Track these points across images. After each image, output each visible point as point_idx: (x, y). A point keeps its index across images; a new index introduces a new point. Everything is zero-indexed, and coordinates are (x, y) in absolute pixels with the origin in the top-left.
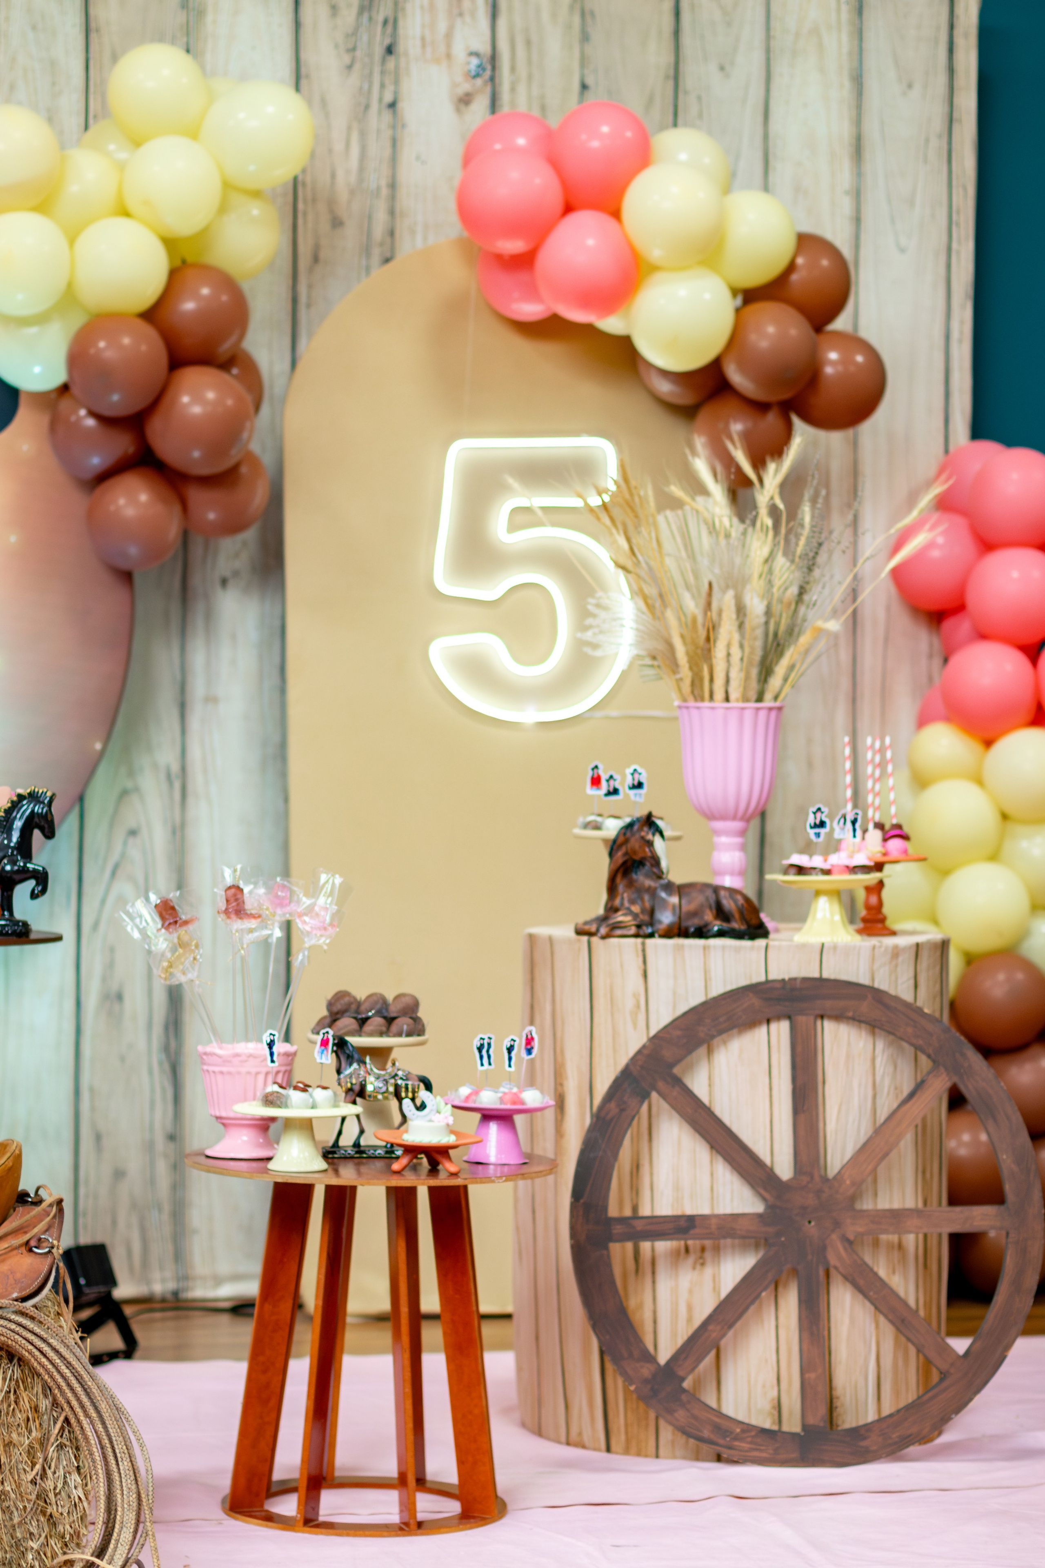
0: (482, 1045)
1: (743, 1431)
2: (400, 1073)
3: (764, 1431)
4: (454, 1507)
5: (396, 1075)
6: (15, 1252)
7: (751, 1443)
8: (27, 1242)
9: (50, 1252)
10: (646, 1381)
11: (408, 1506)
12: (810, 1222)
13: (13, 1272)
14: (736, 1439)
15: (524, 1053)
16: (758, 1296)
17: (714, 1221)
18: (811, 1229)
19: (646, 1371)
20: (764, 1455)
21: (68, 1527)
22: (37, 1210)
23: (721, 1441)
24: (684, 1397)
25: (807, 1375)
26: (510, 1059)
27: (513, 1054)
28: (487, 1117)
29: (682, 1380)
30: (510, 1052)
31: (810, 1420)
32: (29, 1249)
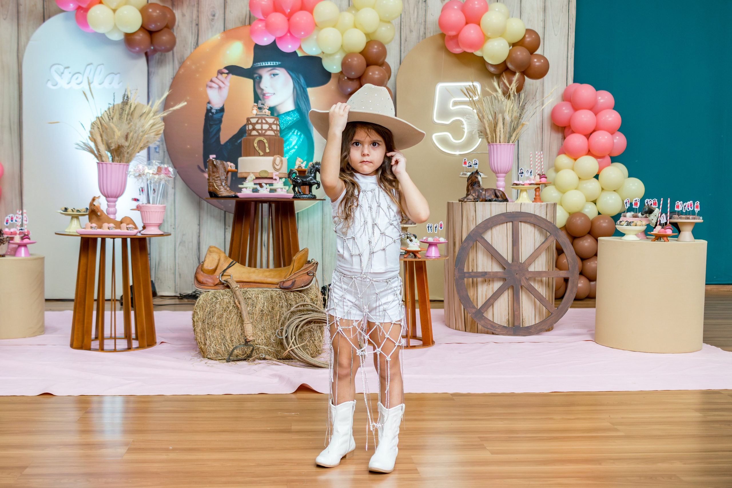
0: (429, 226)
1: (499, 326)
2: (408, 234)
3: (504, 327)
4: (421, 343)
5: (407, 234)
6: (304, 275)
7: (501, 329)
8: (307, 272)
9: (313, 275)
10: (474, 313)
11: (408, 342)
12: (517, 274)
13: (303, 280)
14: (496, 328)
15: (440, 228)
16: (503, 292)
17: (492, 273)
18: (517, 276)
19: (474, 311)
20: (504, 333)
21: (317, 343)
22: (310, 265)
23: (493, 329)
24: (483, 317)
25: (515, 313)
26: (436, 230)
27: (437, 229)
28: (431, 244)
29: (483, 313)
30: (436, 228)
31: (516, 324)
32: (308, 274)
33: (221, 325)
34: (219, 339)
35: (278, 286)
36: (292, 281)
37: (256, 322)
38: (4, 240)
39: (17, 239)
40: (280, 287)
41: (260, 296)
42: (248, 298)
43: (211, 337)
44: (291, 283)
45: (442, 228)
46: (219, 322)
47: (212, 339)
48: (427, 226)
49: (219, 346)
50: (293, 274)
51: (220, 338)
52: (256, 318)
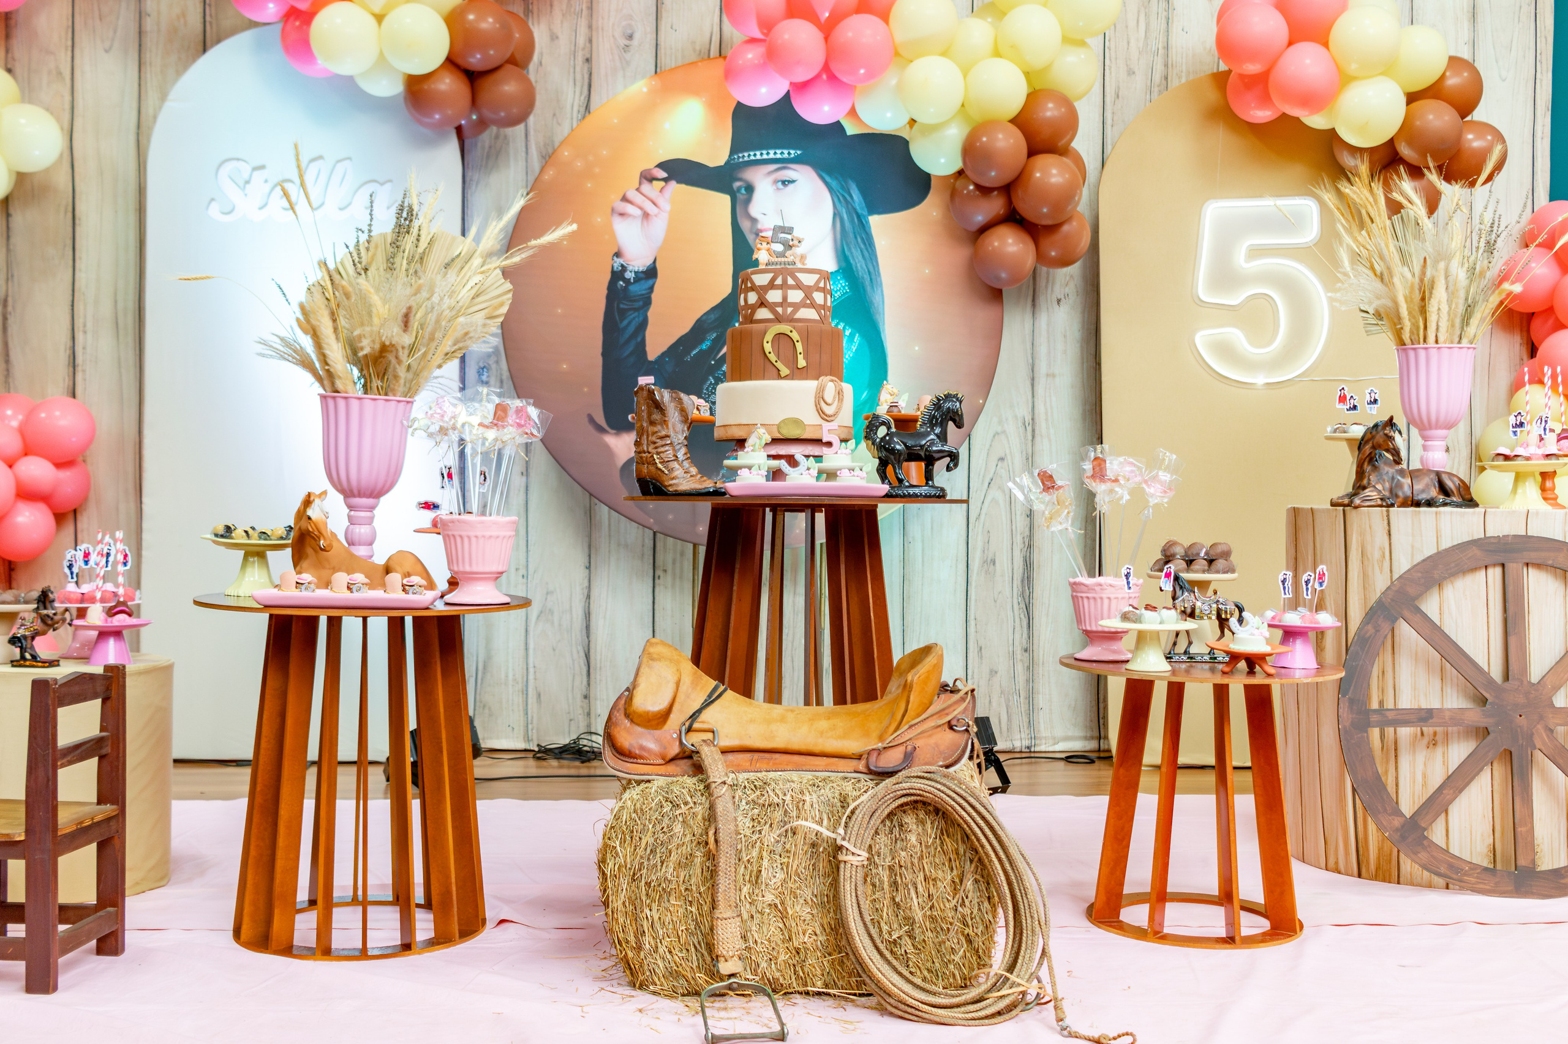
0: (1285, 579)
1: (1471, 869)
2: (1221, 600)
3: (1486, 869)
4: (1264, 924)
5: (1218, 601)
6: (939, 729)
7: (1477, 878)
8: (949, 722)
9: (967, 730)
10: (1397, 830)
11: (1232, 923)
12: (1520, 716)
13: (937, 745)
14: (1465, 875)
15: (1317, 586)
16: (1481, 770)
17: (1447, 714)
18: (1522, 721)
19: (1397, 822)
20: (1488, 887)
21: (981, 943)
22: (956, 697)
23: (1454, 876)
24: (1425, 842)
25: (1519, 829)
26: (1307, 589)
27: (1309, 586)
28: (1290, 634)
29: (1425, 829)
30: (1307, 585)
31: (1522, 862)
32: (951, 728)
33: (686, 889)
34: (680, 933)
35: (861, 766)
36: (902, 749)
37: (797, 879)
38: (56, 618)
39: (96, 615)
40: (868, 767)
41: (807, 798)
42: (770, 805)
43: (657, 925)
44: (902, 756)
45: (1325, 584)
46: (681, 879)
47: (661, 933)
48: (1281, 577)
49: (680, 955)
50: (907, 727)
51: (684, 928)
52: (795, 867)
